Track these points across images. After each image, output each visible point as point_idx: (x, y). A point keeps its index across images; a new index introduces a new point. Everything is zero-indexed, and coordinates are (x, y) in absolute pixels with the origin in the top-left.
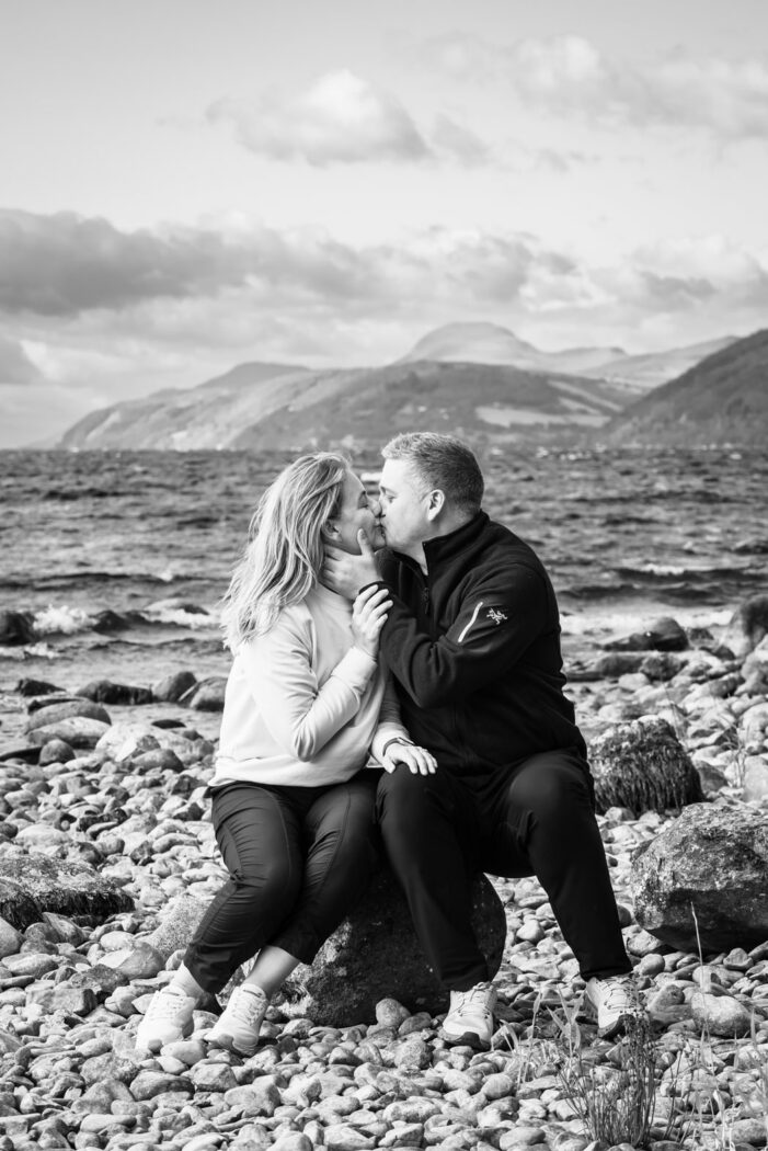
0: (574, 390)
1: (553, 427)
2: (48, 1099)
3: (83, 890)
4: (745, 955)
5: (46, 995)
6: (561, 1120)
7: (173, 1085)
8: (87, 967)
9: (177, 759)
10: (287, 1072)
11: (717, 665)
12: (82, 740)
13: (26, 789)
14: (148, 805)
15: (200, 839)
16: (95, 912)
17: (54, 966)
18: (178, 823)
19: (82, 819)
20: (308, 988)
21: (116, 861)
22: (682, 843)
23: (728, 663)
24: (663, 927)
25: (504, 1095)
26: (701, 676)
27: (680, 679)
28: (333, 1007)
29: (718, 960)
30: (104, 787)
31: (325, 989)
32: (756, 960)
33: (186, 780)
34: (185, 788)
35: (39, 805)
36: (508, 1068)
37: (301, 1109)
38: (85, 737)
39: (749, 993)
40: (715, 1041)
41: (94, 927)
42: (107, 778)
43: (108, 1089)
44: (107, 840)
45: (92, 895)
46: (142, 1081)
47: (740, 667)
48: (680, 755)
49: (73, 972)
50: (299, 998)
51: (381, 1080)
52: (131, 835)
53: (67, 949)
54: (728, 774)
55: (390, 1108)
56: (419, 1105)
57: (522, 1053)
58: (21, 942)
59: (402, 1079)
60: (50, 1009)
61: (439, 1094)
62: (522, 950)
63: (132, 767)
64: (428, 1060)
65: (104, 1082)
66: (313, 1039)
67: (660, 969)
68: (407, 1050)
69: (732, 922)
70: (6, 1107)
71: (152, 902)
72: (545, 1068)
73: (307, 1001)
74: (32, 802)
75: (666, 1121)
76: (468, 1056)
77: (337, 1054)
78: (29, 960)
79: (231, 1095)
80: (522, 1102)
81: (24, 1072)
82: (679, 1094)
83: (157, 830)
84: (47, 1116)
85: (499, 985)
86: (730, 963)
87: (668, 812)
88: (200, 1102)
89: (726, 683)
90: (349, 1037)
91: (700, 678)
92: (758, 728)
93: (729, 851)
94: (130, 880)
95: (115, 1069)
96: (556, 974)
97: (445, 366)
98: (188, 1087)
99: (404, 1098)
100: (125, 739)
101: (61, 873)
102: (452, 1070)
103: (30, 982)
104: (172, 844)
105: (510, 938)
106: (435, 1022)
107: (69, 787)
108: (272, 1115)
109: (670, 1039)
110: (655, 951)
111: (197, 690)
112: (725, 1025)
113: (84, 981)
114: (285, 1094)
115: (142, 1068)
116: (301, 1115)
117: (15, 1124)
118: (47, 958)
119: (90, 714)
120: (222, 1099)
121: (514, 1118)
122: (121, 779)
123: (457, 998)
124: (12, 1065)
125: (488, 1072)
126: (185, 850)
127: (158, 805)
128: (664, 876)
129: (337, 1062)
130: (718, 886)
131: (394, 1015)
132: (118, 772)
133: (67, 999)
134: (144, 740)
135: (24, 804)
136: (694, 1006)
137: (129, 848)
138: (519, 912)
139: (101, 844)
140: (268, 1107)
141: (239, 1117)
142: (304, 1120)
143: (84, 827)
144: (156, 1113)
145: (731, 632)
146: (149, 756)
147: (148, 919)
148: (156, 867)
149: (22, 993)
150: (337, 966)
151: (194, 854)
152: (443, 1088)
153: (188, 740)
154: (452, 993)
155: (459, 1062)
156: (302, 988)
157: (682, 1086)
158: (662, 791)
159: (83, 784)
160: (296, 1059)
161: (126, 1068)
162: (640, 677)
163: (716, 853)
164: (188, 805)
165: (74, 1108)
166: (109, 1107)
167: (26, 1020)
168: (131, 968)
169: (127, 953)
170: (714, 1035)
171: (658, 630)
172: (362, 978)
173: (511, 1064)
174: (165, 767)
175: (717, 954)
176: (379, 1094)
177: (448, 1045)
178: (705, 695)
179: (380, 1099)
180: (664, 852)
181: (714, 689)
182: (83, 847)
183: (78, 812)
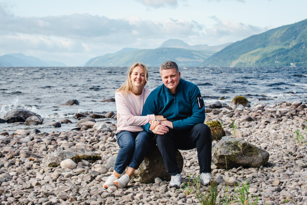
0: (197, 54)
1: (192, 62)
2: (83, 198)
3: (90, 155)
4: (236, 169)
5: (82, 177)
6: (196, 203)
7: (110, 195)
8: (91, 171)
9: (110, 130)
10: (135, 193)
11: (229, 111)
12: (90, 126)
13: (78, 136)
14: (104, 139)
15: (116, 146)
16: (93, 160)
17: (84, 171)
18: (111, 142)
19: (90, 142)
20: (140, 175)
21: (97, 150)
22: (222, 145)
23: (231, 110)
24: (218, 163)
25: (183, 197)
26: (225, 113)
27: (221, 114)
28: (145, 179)
29: (230, 170)
30: (95, 136)
31: (144, 175)
32: (238, 171)
33: (113, 134)
34: (112, 136)
35: (80, 139)
36: (184, 192)
37: (138, 200)
38: (90, 125)
39: (237, 177)
40: (229, 187)
41: (93, 163)
42: (95, 133)
43: (96, 196)
44: (95, 146)
45: (92, 156)
46: (104, 194)
47: (234, 111)
48: (221, 128)
49: (88, 172)
50: (138, 177)
51: (156, 194)
52: (101, 145)
53: (87, 167)
54: (232, 133)
55: (158, 200)
56: (165, 200)
57: (187, 189)
58: (77, 166)
59: (161, 194)
60: (83, 180)
61: (169, 197)
62: (187, 168)
63: (101, 131)
64: (166, 190)
65: (95, 194)
66: (141, 186)
67: (217, 172)
68: (162, 188)
69: (233, 162)
70: (74, 200)
71: (105, 158)
72: (192, 192)
73: (140, 178)
74: (79, 138)
75: (219, 203)
76: (175, 190)
77: (146, 189)
78: (79, 170)
79: (123, 197)
80: (187, 199)
81: (77, 193)
82: (222, 197)
83: (106, 144)
84: (83, 201)
85: (182, 175)
86: (232, 171)
87: (218, 140)
88: (116, 199)
89: (231, 114)
90: (149, 186)
91: (225, 114)
92: (238, 124)
93: (232, 147)
94: (101, 154)
95: (97, 192)
96: (194, 173)
97: (169, 49)
98: (114, 196)
99: (161, 198)
100: (99, 126)
101: (85, 151)
102: (171, 192)
103: (79, 174)
104: (110, 147)
105: (184, 166)
106: (168, 183)
107: (87, 135)
108: (132, 201)
109: (220, 186)
110: (216, 168)
111: (115, 116)
112: (232, 184)
113: (91, 174)
114: (135, 197)
115: (103, 192)
116: (139, 201)
117: (76, 203)
118: (83, 169)
119: (91, 121)
120: (121, 198)
121: (185, 202)
122: (98, 134)
123: (173, 177)
124: (75, 191)
125: (180, 193)
126: (113, 148)
127: (107, 139)
128: (218, 152)
129: (146, 191)
130: (230, 154)
131: (159, 181)
132: (98, 132)
133: (87, 178)
134: (103, 126)
135: (77, 139)
136: (225, 179)
137: (100, 147)
138: (186, 161)
139: (94, 147)
140: (131, 200)
141: (125, 202)
142: (139, 202)
143: (90, 143)
144: (107, 201)
145: (232, 104)
146: (104, 129)
147: (104, 161)
148: (106, 151)
149: (77, 176)
150: (146, 170)
151: (115, 149)
152: (170, 196)
153: (113, 126)
154: (172, 176)
155: (173, 191)
156: (139, 175)
157: (222, 196)
158: (217, 136)
159: (90, 135)
160: (137, 190)
161: (100, 192)
162: (212, 113)
163: (230, 147)
164: (113, 139)
165: (89, 200)
166: (96, 199)
167: (78, 182)
168: (101, 172)
169: (100, 168)
170: (229, 185)
171: (216, 104)
172: (152, 173)
173: (185, 191)
174: (108, 131)
175: (230, 169)
176: (156, 197)
177: (171, 187)
178: (226, 117)
179: (156, 199)
180: (218, 147)
181: (228, 115)
182: (90, 147)
183: (89, 140)
